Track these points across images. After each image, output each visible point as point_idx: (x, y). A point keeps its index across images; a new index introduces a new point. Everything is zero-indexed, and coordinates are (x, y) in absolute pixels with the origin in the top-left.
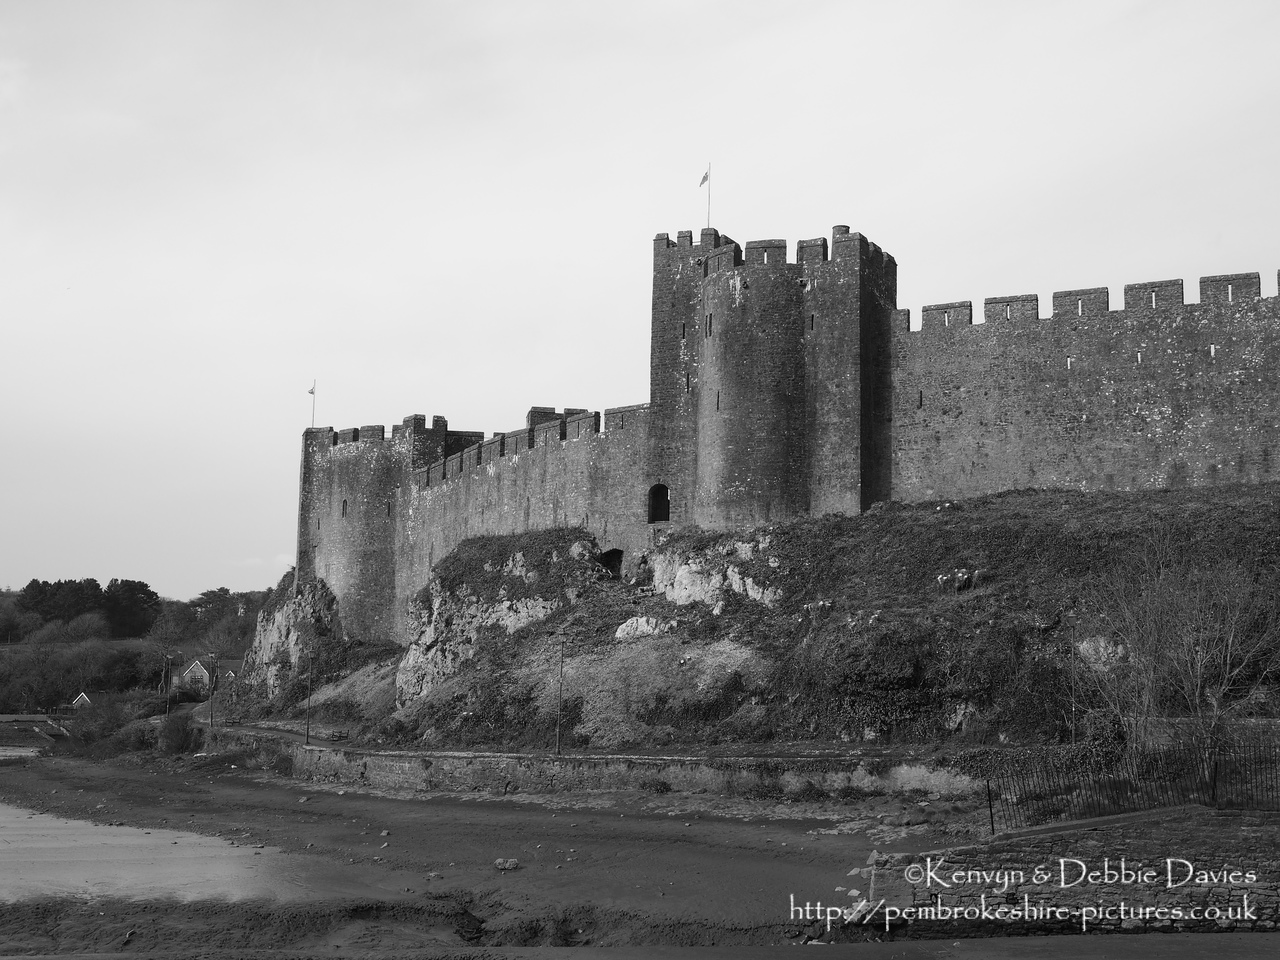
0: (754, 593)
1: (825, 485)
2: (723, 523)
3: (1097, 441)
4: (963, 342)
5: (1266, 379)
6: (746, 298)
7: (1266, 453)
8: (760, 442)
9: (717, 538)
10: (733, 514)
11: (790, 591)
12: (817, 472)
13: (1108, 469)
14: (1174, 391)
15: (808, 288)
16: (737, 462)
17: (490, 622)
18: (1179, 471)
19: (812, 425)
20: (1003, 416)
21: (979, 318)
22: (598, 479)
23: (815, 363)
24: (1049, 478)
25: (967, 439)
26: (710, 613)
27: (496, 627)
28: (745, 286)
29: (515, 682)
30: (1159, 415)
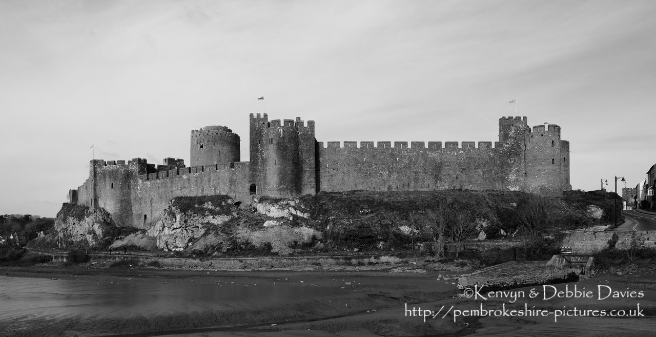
0: (299, 214)
1: (305, 187)
2: (279, 196)
3: (371, 179)
4: (338, 152)
5: (409, 167)
6: (284, 134)
7: (409, 184)
8: (289, 174)
9: (280, 200)
10: (282, 193)
11: (312, 214)
12: (303, 183)
13: (374, 186)
14: (389, 168)
15: (300, 134)
16: (282, 180)
17: (206, 222)
18: (390, 187)
19: (302, 170)
20: (349, 171)
21: (342, 146)
22: (232, 182)
23: (302, 154)
24: (360, 187)
25: (340, 176)
26: (289, 220)
27: (208, 223)
28: (284, 132)
29: (239, 238)
30: (386, 173)
